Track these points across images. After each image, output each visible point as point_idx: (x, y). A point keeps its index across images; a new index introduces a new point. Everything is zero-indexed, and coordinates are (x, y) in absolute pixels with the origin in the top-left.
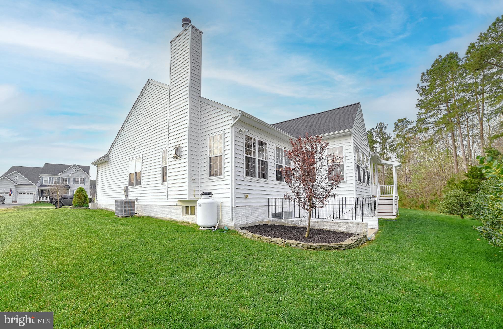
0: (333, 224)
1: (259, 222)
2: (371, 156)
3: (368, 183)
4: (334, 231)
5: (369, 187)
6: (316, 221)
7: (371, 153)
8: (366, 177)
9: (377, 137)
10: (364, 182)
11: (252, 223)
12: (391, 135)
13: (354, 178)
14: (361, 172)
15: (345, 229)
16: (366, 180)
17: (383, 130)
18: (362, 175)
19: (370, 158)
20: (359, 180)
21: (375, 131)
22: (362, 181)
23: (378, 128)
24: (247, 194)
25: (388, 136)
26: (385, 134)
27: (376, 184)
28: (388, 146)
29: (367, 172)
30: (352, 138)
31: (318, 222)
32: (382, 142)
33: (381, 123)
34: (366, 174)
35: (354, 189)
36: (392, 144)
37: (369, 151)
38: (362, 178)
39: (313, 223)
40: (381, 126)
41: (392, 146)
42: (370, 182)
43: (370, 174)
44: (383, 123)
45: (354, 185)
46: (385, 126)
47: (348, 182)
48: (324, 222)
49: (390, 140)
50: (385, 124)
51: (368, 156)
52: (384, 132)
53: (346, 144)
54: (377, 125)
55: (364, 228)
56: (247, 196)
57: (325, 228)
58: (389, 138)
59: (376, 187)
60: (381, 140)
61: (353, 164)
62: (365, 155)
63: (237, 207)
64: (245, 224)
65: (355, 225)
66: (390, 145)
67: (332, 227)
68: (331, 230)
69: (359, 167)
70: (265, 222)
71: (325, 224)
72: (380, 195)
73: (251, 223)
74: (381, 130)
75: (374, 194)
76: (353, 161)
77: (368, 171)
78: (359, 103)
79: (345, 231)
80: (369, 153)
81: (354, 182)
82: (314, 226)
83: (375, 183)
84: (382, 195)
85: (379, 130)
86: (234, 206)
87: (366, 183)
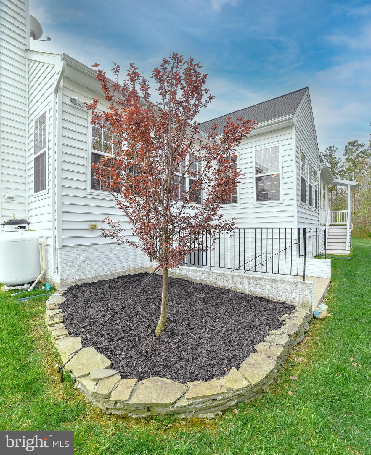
0: (247, 281)
1: (128, 271)
2: (321, 169)
3: (316, 207)
4: (250, 293)
5: (318, 212)
6: (219, 273)
7: (321, 166)
8: (314, 198)
9: (326, 161)
10: (311, 204)
11: (109, 275)
12: (340, 160)
13: (295, 197)
14: (307, 189)
15: (270, 292)
16: (314, 202)
17: (333, 154)
18: (307, 193)
19: (319, 173)
20: (304, 200)
21: (324, 156)
22: (308, 202)
23: (327, 152)
24: (93, 223)
25: (337, 161)
26: (334, 158)
27: (326, 209)
28: (337, 171)
29: (316, 192)
30: (293, 131)
31: (222, 275)
32: (331, 166)
33: (330, 147)
34: (314, 194)
35: (295, 214)
36: (341, 169)
37: (318, 163)
38: (307, 198)
39: (214, 277)
40: (331, 149)
41: (341, 171)
42: (319, 205)
43: (319, 194)
44: (333, 147)
45: (295, 208)
46: (334, 150)
47: (286, 203)
48: (232, 276)
49: (339, 165)
50: (335, 148)
51: (318, 170)
52: (334, 156)
53: (284, 143)
54: (327, 148)
55: (306, 293)
56: (95, 226)
57: (234, 286)
58: (339, 162)
59: (325, 213)
60: (330, 164)
61: (294, 174)
62: (312, 166)
63: (67, 249)
64: (93, 278)
65: (288, 286)
66: (339, 170)
67: (247, 286)
68: (244, 292)
69: (303, 180)
70: (144, 268)
71: (235, 280)
72: (330, 223)
73: (107, 274)
74: (331, 154)
75: (323, 223)
76: (294, 169)
77: (317, 190)
78: (307, 88)
79: (269, 297)
80: (319, 166)
81: (295, 202)
82: (215, 281)
83: (324, 207)
84: (333, 223)
85: (328, 154)
86: (57, 247)
87: (314, 206)
